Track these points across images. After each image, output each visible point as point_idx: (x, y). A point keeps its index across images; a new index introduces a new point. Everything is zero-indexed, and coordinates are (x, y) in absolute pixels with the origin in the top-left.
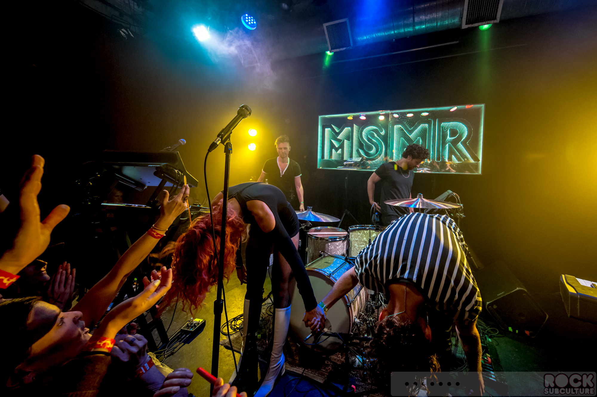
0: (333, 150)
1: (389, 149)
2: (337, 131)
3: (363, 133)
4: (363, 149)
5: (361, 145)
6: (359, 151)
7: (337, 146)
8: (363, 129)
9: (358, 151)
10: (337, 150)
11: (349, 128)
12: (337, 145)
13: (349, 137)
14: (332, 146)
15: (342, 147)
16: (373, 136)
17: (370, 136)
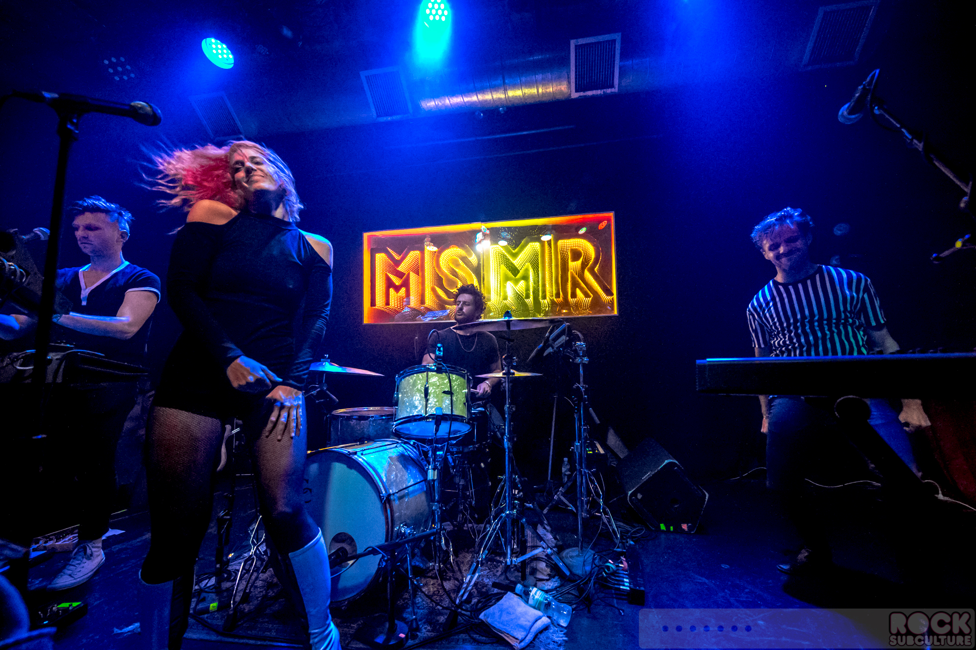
0: (392, 290)
1: (484, 284)
2: (397, 258)
3: (441, 259)
4: (442, 287)
5: (439, 281)
6: (435, 289)
7: (397, 284)
8: (440, 252)
9: (433, 290)
10: (397, 289)
11: (418, 252)
12: (397, 281)
13: (419, 269)
14: (389, 284)
15: (406, 284)
16: (458, 265)
17: (453, 263)
